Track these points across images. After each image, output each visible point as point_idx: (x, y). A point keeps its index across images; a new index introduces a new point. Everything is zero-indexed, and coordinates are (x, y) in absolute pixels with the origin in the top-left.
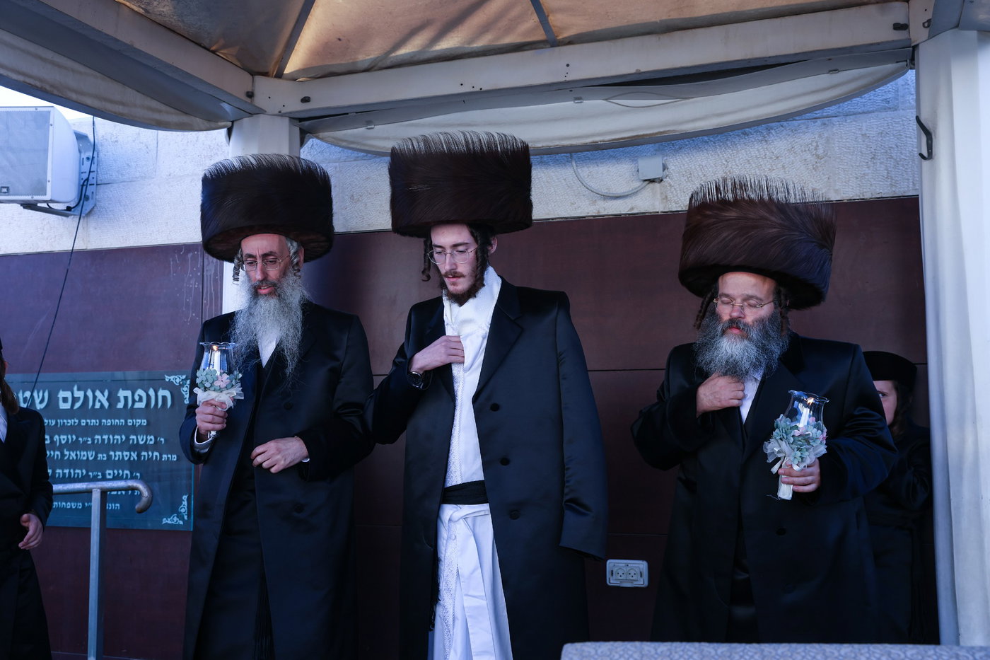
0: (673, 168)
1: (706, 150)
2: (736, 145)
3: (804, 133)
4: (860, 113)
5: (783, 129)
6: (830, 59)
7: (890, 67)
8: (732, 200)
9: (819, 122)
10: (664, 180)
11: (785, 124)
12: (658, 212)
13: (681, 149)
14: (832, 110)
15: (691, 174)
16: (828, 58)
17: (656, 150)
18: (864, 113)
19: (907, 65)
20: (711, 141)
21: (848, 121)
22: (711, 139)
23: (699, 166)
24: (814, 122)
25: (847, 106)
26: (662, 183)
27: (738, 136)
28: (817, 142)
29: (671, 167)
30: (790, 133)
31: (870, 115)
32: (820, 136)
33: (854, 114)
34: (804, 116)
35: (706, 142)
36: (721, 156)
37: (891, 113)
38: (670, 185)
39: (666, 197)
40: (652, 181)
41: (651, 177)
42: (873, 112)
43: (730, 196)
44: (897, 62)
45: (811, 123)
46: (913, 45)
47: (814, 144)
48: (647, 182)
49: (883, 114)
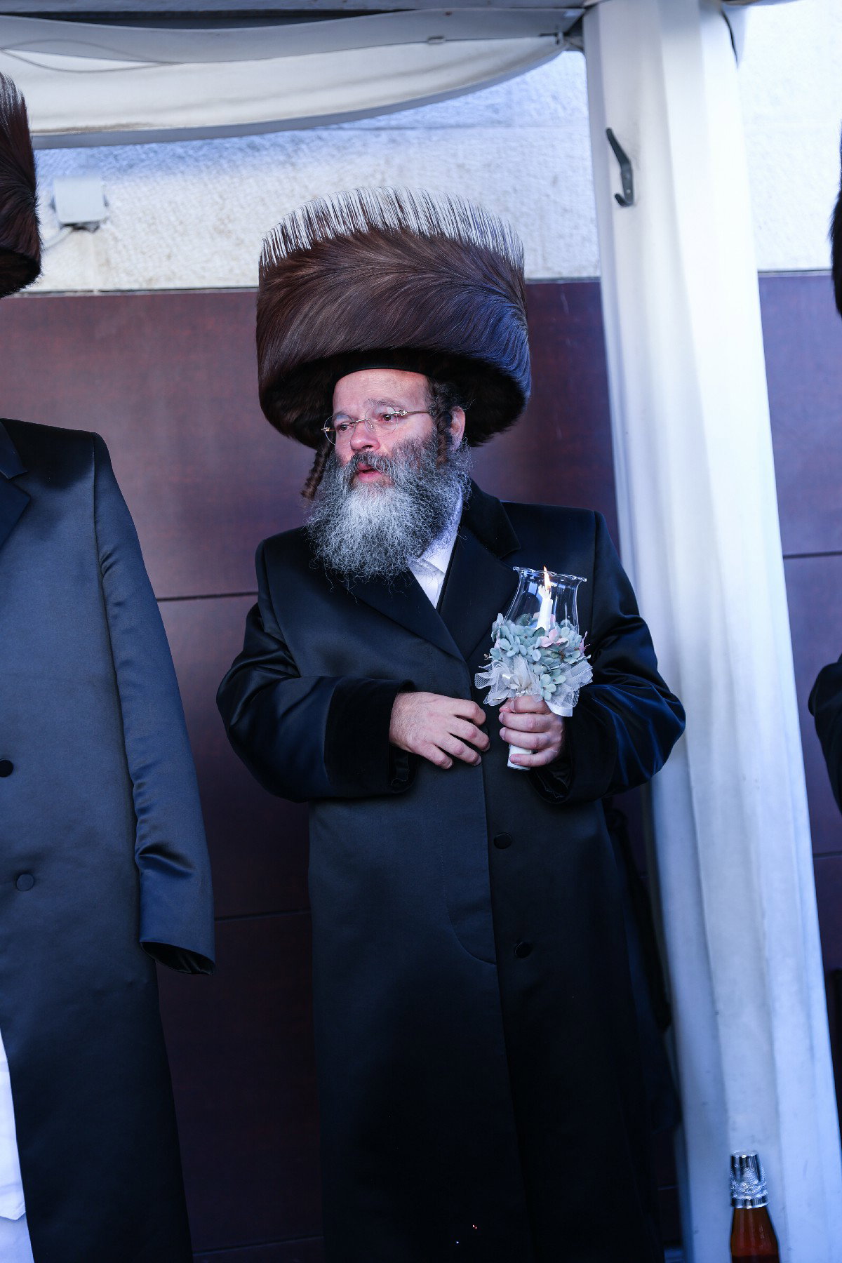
0: (119, 204)
1: (182, 172)
2: (237, 167)
3: (360, 154)
4: (451, 127)
5: (321, 143)
6: (448, 14)
7: (528, 43)
8: (309, 247)
9: (384, 136)
10: (103, 226)
11: (324, 134)
12: (92, 291)
13: (131, 166)
14: (405, 117)
15: (153, 218)
16: (447, 10)
17: (82, 167)
18: (458, 126)
19: (558, 42)
20: (190, 156)
21: (435, 138)
22: (191, 152)
23: (170, 203)
24: (377, 136)
25: (430, 113)
26: (98, 233)
27: (241, 149)
28: (383, 173)
29: (115, 203)
30: (335, 152)
31: (470, 131)
32: (387, 162)
33: (443, 127)
34: (358, 124)
35: (181, 158)
36: (210, 186)
37: (500, 131)
38: (116, 239)
39: (108, 262)
40: (77, 227)
41: (78, 218)
42: (472, 126)
43: (305, 242)
44: (542, 35)
45: (370, 137)
46: (587, 4)
47: (379, 176)
48: (68, 230)
49: (490, 132)
